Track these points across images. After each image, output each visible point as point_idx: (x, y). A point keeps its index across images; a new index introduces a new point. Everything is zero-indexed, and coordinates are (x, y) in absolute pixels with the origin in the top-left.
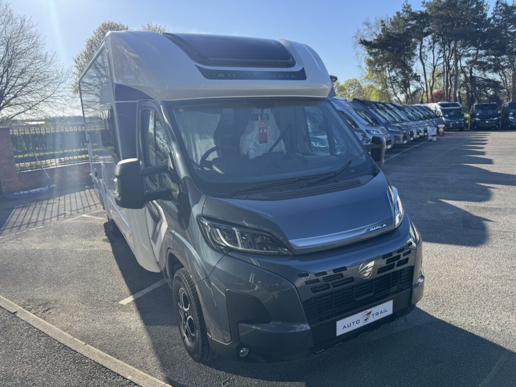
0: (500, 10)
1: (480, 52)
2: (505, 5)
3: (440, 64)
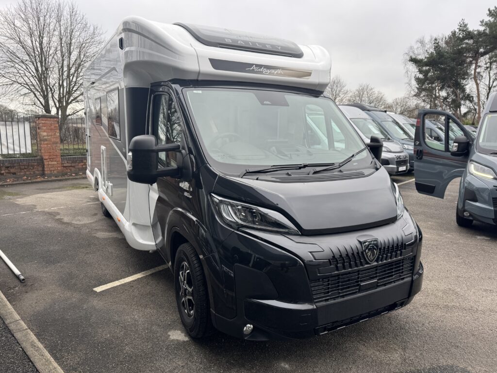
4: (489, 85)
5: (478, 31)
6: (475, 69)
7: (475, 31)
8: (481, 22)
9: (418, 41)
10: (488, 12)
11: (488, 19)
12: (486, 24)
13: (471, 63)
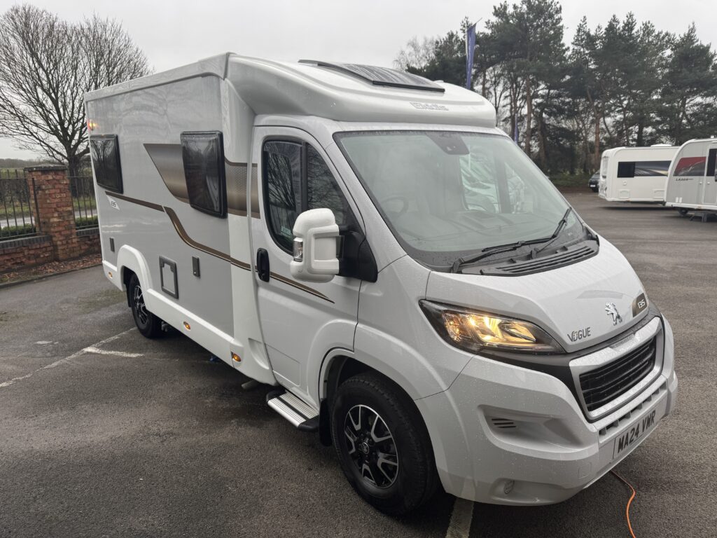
0: (582, 40)
1: (552, 91)
2: (588, 34)
3: (507, 105)
4: (496, 104)
5: (484, 33)
6: (483, 84)
7: (481, 33)
8: (486, 23)
9: (409, 44)
10: (493, 10)
11: (494, 19)
12: (493, 26)
13: (476, 76)
